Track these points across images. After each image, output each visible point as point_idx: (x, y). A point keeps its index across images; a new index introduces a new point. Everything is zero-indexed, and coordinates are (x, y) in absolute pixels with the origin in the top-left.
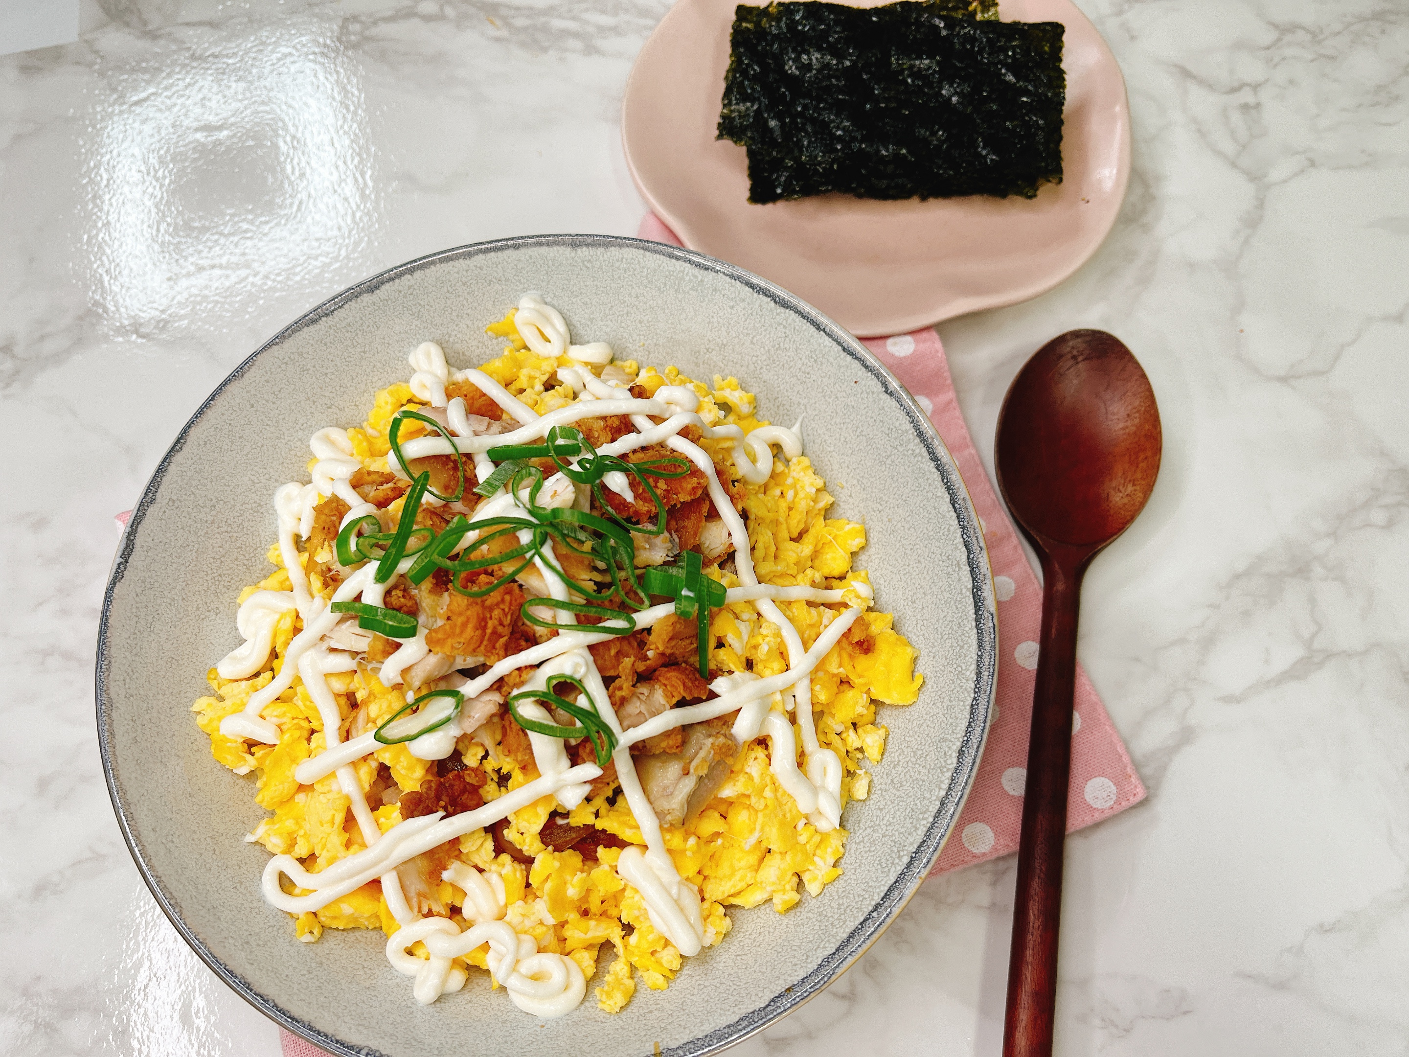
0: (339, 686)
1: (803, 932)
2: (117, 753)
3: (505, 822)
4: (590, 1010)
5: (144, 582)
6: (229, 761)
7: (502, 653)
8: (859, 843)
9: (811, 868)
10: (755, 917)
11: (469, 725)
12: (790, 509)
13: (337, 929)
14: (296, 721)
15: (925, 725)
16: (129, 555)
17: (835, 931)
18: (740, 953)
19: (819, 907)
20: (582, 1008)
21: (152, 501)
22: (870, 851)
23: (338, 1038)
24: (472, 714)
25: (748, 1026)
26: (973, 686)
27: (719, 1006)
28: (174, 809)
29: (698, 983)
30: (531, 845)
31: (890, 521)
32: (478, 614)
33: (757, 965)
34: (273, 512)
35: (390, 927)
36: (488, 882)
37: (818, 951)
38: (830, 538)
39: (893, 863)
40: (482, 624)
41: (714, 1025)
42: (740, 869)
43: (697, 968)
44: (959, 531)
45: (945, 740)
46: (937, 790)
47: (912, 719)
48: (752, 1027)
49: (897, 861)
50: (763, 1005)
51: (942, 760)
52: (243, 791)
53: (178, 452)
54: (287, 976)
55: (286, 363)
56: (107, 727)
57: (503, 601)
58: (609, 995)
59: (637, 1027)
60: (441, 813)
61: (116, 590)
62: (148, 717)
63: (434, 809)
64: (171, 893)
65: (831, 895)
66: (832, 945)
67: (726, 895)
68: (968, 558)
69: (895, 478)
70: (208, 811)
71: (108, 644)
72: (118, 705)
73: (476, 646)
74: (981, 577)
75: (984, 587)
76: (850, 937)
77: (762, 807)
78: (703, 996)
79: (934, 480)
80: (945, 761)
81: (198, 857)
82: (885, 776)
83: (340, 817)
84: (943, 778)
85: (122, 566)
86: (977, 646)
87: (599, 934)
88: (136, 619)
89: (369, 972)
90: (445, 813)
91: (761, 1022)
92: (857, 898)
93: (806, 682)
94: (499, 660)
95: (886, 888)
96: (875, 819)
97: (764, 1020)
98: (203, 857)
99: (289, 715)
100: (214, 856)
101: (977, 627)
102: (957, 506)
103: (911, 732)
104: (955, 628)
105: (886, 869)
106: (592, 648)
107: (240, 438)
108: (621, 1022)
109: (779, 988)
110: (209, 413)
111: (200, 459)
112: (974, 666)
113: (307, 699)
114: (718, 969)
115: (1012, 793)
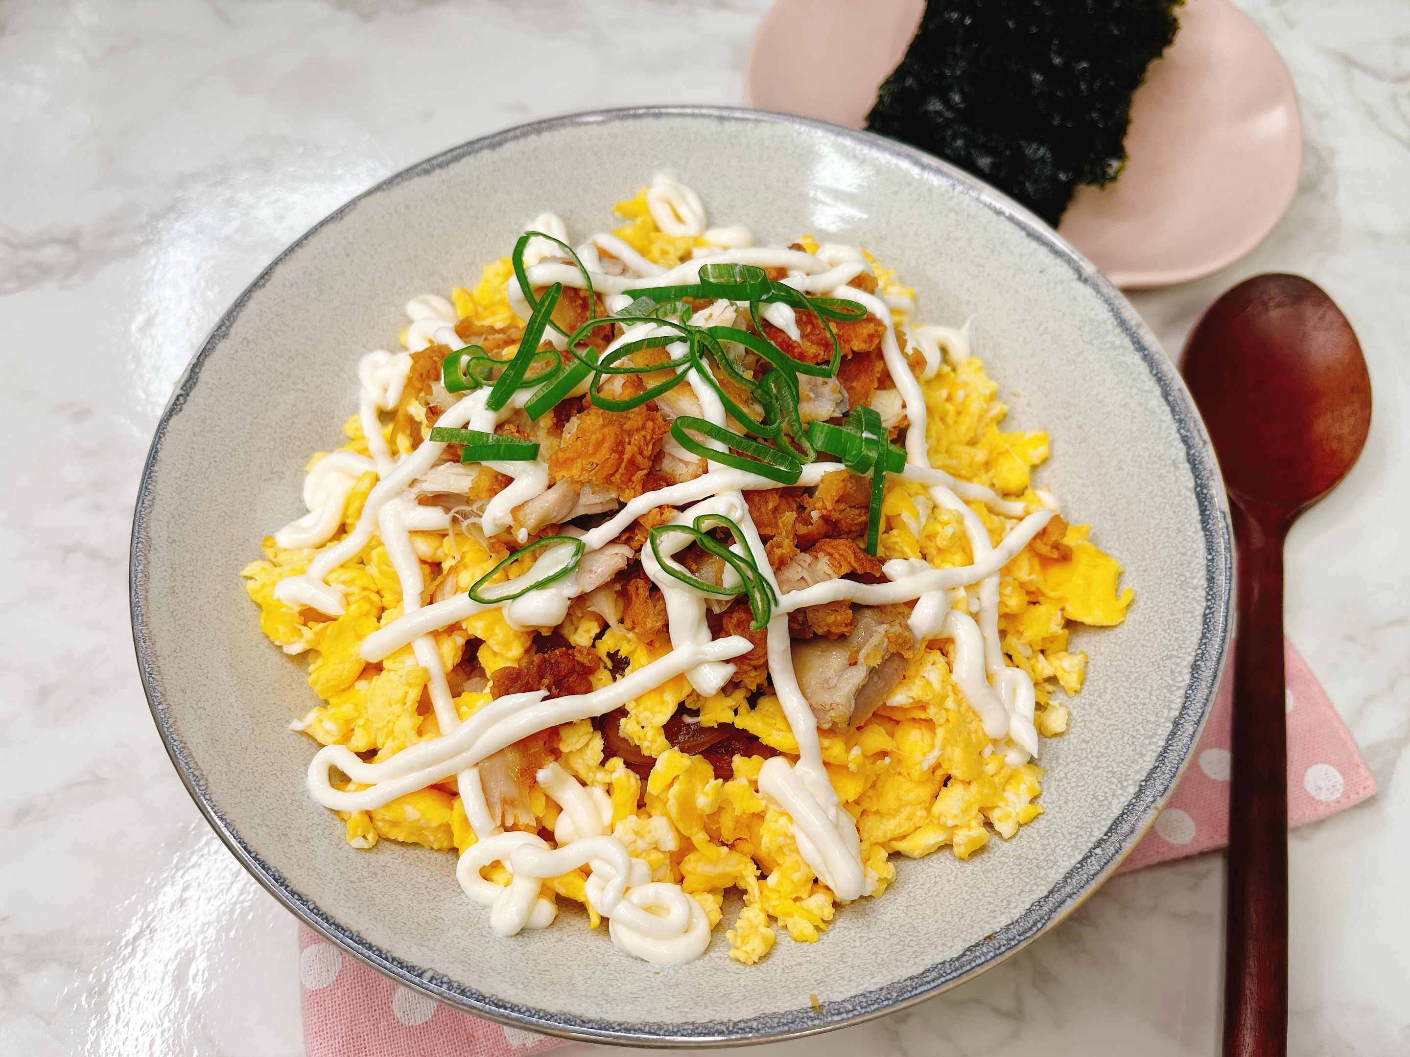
0: (425, 547)
1: (997, 878)
2: (150, 597)
3: (622, 712)
4: (717, 960)
5: (204, 421)
6: (280, 633)
7: (639, 488)
8: (1060, 780)
9: (1000, 804)
10: (926, 867)
11: (590, 581)
12: (959, 413)
13: (395, 842)
14: (366, 593)
15: (1138, 646)
16: (191, 388)
17: (1043, 872)
18: (912, 903)
19: (1015, 850)
20: (707, 958)
21: (225, 336)
22: (1077, 786)
23: (394, 955)
24: (594, 568)
25: (939, 978)
26: (1204, 594)
27: (893, 958)
28: (210, 675)
29: (858, 935)
30: (653, 741)
31: (1080, 427)
32: (616, 434)
33: (939, 914)
34: (356, 381)
35: (463, 842)
36: (591, 796)
37: (1023, 895)
38: (1007, 446)
39: (1114, 795)
40: (619, 447)
41: (890, 977)
42: (907, 804)
43: (855, 920)
44: (1174, 427)
45: (1169, 657)
46: (1166, 711)
47: (1119, 642)
48: (943, 979)
49: (1120, 792)
50: (956, 955)
51: (1169, 680)
52: (291, 676)
53: (260, 287)
54: (332, 879)
55: (391, 215)
56: (141, 567)
57: (644, 427)
58: (744, 939)
59: (783, 979)
60: (544, 693)
61: (171, 423)
62: (190, 569)
63: (535, 686)
64: (196, 762)
65: (1029, 837)
66: (1043, 888)
67: (889, 837)
68: (1188, 454)
69: (1088, 378)
70: (250, 687)
71: (154, 478)
72: (157, 546)
73: (611, 472)
74: (1206, 473)
75: (1211, 483)
76: (1066, 878)
77: (942, 721)
78: (868, 948)
79: (1140, 373)
80: (1172, 680)
81: (234, 732)
82: (1087, 707)
83: (414, 694)
84: (1174, 698)
85: (181, 398)
86: (1205, 550)
87: (729, 869)
88: (189, 460)
89: (433, 893)
90: (548, 694)
91: (954, 974)
92: (1068, 837)
93: (994, 581)
94: (635, 497)
95: (1109, 823)
96: (1079, 752)
97: (959, 972)
98: (239, 733)
99: (359, 583)
100: (252, 736)
101: (1205, 529)
102: (1171, 398)
103: (1120, 657)
104: (1173, 535)
105: (1106, 802)
106: (747, 494)
107: (331, 288)
108: (761, 974)
109: (976, 936)
110: (300, 253)
111: (284, 302)
112: (1203, 573)
113: (386, 561)
114: (883, 921)
115: (1213, 777)
